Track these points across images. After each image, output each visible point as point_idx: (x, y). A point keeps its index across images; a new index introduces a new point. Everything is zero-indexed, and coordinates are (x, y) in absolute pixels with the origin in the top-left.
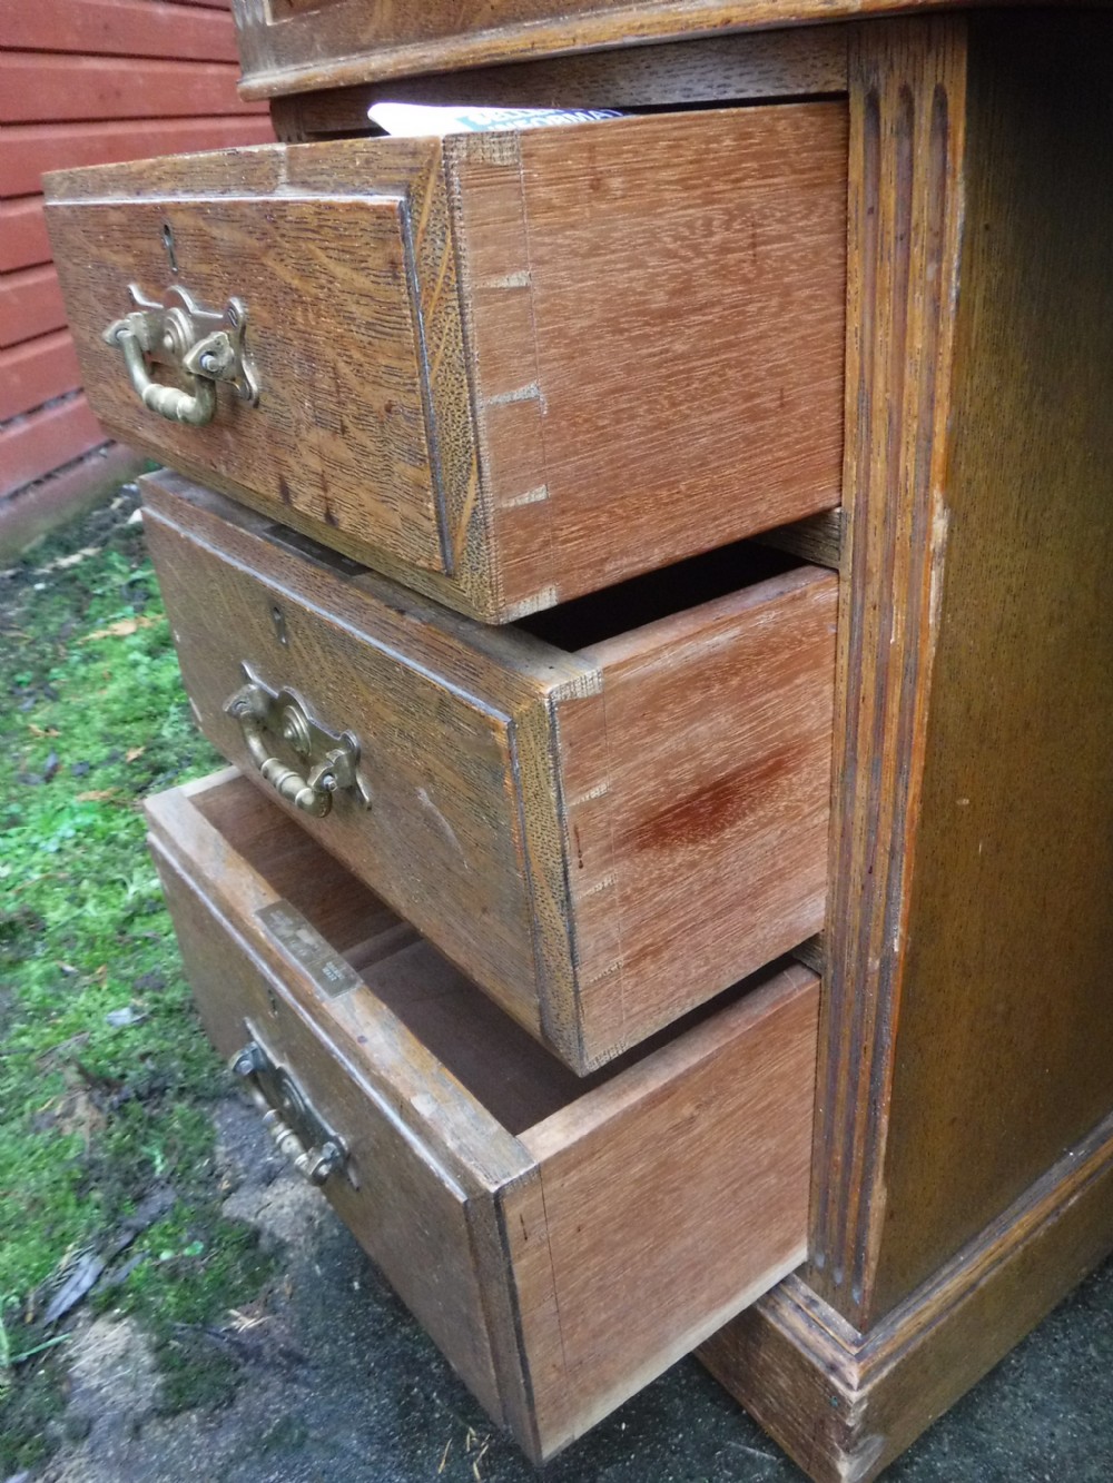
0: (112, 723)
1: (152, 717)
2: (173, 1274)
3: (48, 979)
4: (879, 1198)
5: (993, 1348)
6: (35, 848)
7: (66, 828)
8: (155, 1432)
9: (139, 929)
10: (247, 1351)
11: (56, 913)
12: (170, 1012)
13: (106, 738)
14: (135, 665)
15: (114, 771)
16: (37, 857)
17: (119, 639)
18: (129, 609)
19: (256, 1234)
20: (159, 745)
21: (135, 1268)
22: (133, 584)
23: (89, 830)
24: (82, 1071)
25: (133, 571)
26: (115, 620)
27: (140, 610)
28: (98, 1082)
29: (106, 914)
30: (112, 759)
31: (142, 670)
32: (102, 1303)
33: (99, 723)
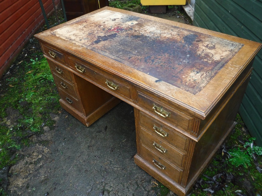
0: (32, 84)
1: (36, 83)
2: (49, 123)
3: (34, 107)
4: (84, 110)
5: (96, 118)
6: (29, 97)
7: (31, 94)
8: (50, 131)
9: (40, 102)
10: (55, 126)
11: (33, 102)
12: (45, 108)
13: (32, 85)
14: (33, 77)
15: (34, 88)
16: (30, 97)
17: (29, 73)
18: (30, 70)
19: (54, 120)
20: (37, 86)
21: (47, 123)
22: (29, 66)
23: (34, 94)
24: (39, 113)
25: (28, 64)
26: (28, 71)
27: (31, 70)
28: (40, 113)
29: (38, 101)
30: (33, 87)
31: (34, 77)
32: (45, 126)
33: (31, 83)
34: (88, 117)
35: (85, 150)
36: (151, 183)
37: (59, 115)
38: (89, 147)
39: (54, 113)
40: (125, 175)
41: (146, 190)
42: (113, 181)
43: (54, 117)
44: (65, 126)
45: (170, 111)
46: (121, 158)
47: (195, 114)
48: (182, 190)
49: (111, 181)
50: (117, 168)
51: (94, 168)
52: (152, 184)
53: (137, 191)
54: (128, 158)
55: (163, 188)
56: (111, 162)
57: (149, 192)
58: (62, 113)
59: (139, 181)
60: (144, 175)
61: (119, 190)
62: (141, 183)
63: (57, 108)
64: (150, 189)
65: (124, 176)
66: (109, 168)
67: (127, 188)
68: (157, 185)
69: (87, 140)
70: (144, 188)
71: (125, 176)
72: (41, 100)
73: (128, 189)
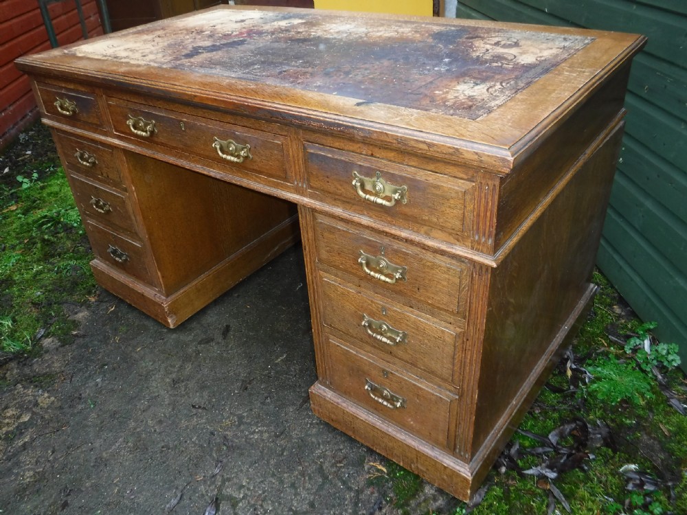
0: (18, 234)
1: (29, 231)
2: (59, 329)
3: (19, 290)
4: (159, 274)
6: (6, 266)
7: (13, 260)
8: (60, 349)
9: (38, 278)
10: (76, 336)
11: (17, 277)
12: (49, 291)
13: (17, 238)
14: (20, 218)
15: (22, 246)
16: (7, 267)
17: (13, 211)
18: (13, 202)
19: (75, 321)
20: (31, 238)
21: (52, 329)
22: (12, 194)
23: (19, 260)
24: (32, 303)
25: (10, 190)
26: (9, 206)
27: (17, 202)
28: (35, 304)
29: (29, 276)
30: (20, 243)
31: (23, 219)
32: (46, 336)
33: (14, 234)
34: (173, 297)
35: (162, 393)
36: (364, 467)
37: (89, 307)
38: (175, 382)
39: (75, 303)
40: (283, 450)
41: (350, 489)
42: (248, 471)
43: (76, 313)
44: (108, 332)
45: (404, 180)
46: (272, 407)
47: (481, 161)
48: (462, 470)
49: (241, 471)
50: (259, 433)
51: (191, 439)
52: (369, 469)
53: (323, 493)
54: (293, 404)
55: (404, 477)
56: (240, 418)
57: (359, 492)
58: (100, 301)
59: (326, 465)
60: (341, 447)
61: (266, 494)
62: (334, 469)
63: (84, 288)
64: (362, 484)
65: (282, 454)
66: (235, 436)
67: (293, 485)
68: (385, 470)
69: (171, 366)
70: (344, 483)
71: (285, 454)
72: (39, 273)
73: (296, 488)
